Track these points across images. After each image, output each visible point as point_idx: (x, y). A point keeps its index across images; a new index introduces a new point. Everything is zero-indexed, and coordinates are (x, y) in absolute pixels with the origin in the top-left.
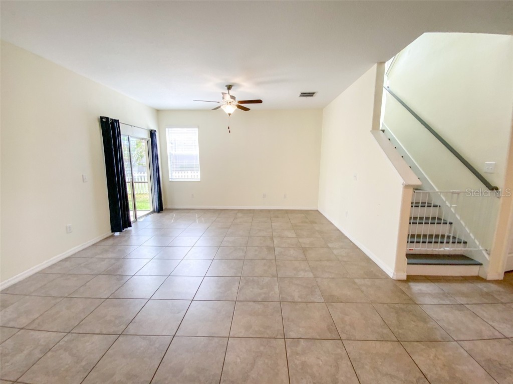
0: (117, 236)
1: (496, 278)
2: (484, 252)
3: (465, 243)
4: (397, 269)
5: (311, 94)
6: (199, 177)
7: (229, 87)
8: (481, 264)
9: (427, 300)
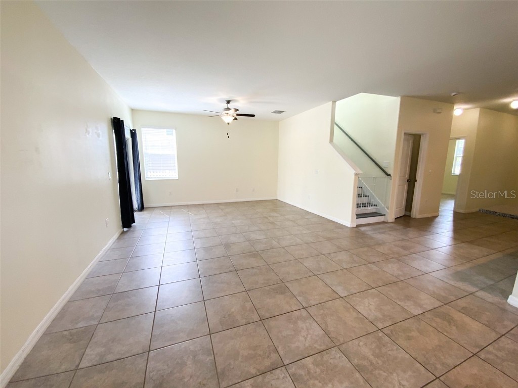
0: (127, 231)
1: (392, 221)
2: (386, 208)
3: (376, 205)
4: (352, 222)
5: (281, 112)
6: (177, 176)
7: (228, 102)
8: (385, 215)
9: (370, 233)
